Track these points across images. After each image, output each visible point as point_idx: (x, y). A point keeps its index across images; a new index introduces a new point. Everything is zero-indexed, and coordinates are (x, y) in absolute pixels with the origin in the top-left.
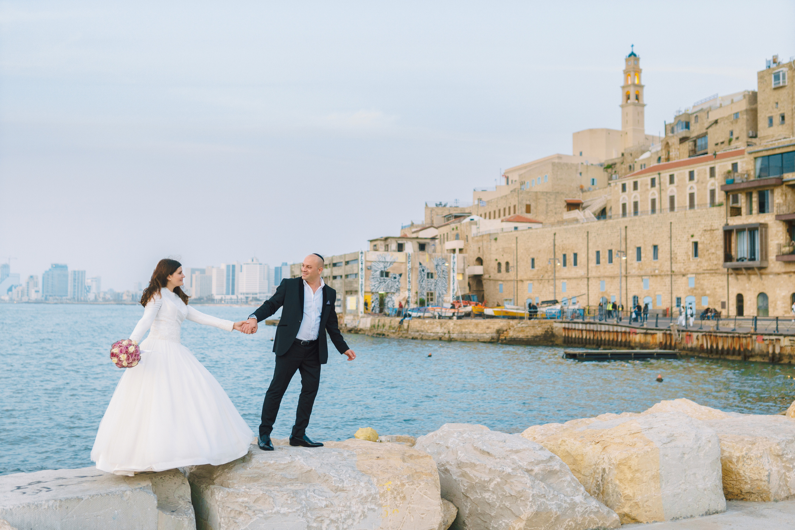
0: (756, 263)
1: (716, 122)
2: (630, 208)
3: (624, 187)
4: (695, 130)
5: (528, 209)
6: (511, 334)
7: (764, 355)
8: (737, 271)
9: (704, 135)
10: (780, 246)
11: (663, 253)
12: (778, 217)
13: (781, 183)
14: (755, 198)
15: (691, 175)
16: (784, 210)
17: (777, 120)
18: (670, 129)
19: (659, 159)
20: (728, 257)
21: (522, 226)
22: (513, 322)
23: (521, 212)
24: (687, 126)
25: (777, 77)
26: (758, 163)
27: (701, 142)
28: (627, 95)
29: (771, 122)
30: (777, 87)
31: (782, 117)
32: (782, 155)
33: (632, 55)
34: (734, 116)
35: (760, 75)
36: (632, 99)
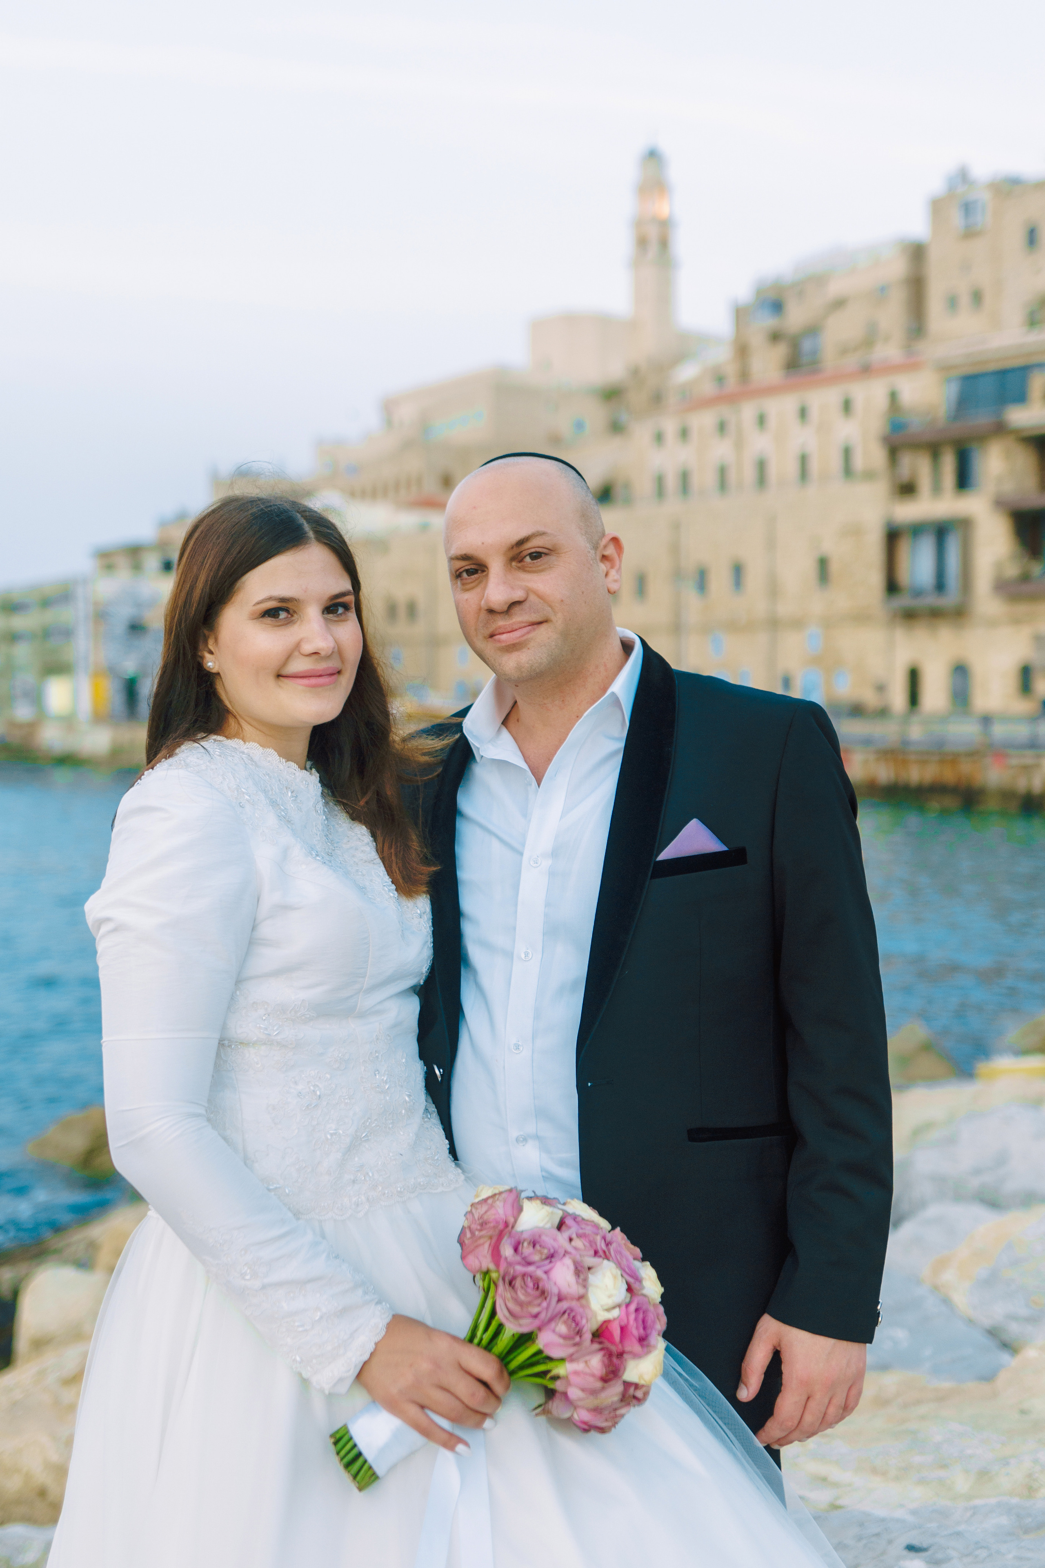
0: (950, 599)
1: (839, 304)
2: (671, 483)
3: (659, 438)
4: (797, 316)
5: (446, 481)
7: (1007, 795)
8: (910, 616)
9: (813, 330)
10: (999, 566)
11: (754, 579)
12: (1000, 503)
13: (1000, 429)
14: (949, 464)
15: (803, 413)
16: (1009, 488)
17: (965, 300)
18: (741, 314)
19: (720, 379)
20: (892, 586)
23: (431, 487)
24: (777, 307)
25: (968, 208)
26: (952, 391)
27: (807, 345)
28: (642, 242)
29: (952, 303)
30: (970, 233)
31: (977, 297)
32: (1002, 374)
33: (653, 156)
34: (881, 293)
35: (937, 207)
36: (653, 249)
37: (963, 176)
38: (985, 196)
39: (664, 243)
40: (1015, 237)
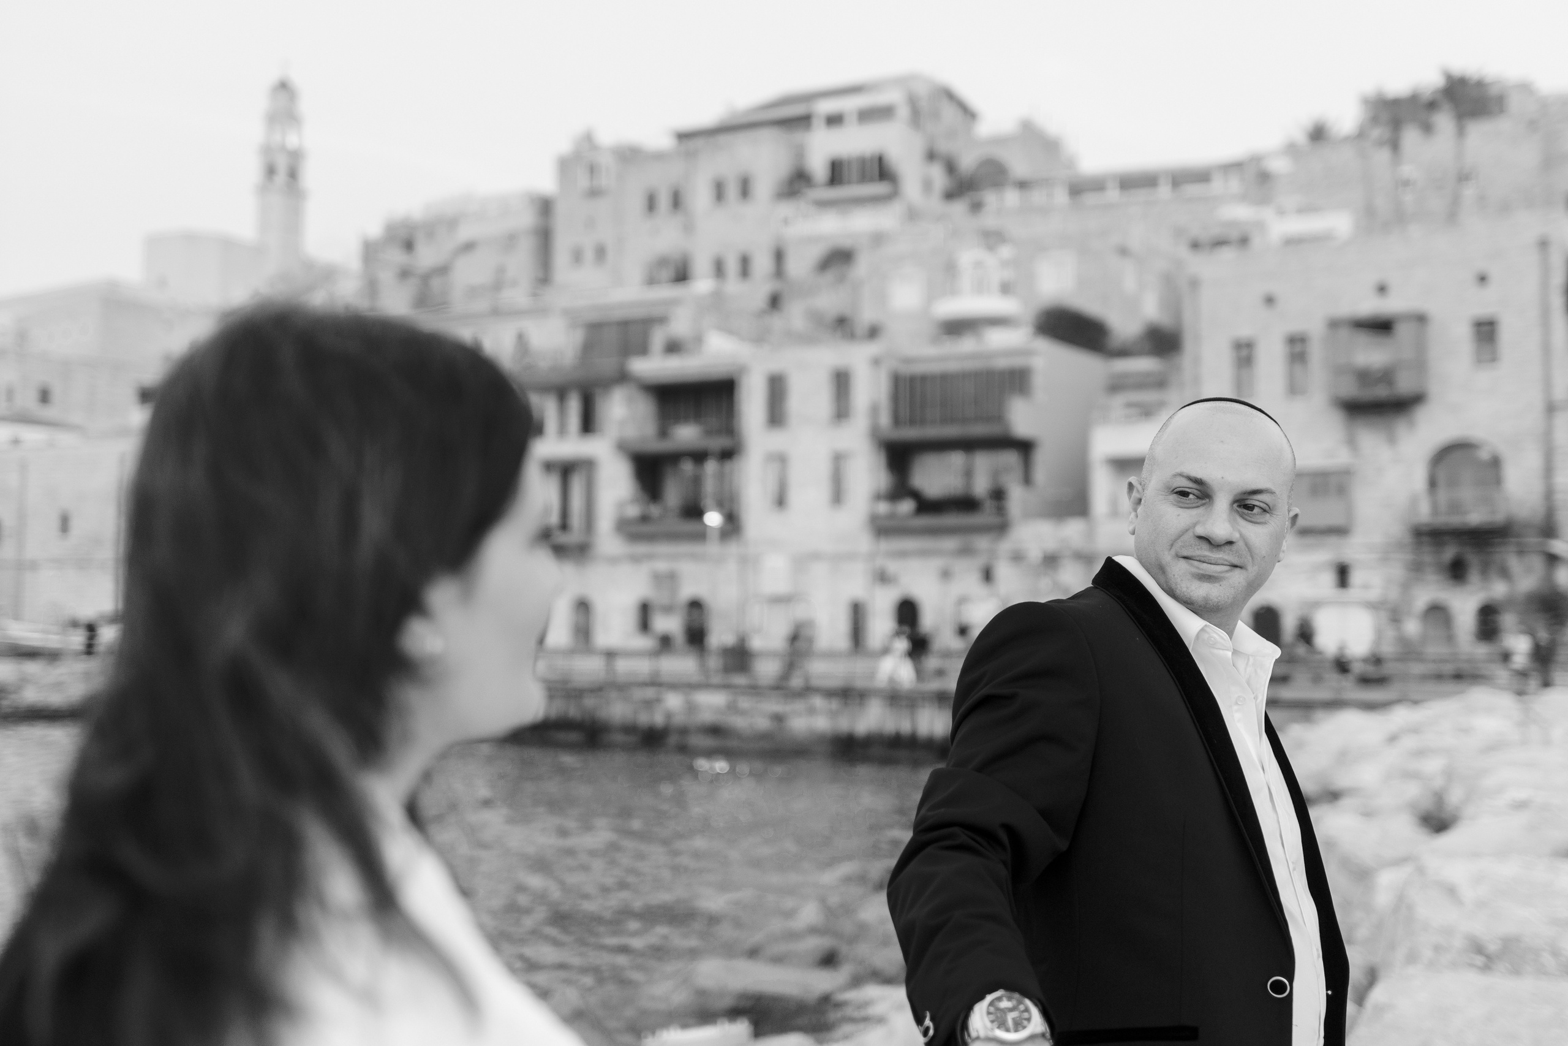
0: (573, 537)
1: (469, 247)
4: (427, 257)
5: (45, 396)
6: (31, 696)
7: (630, 729)
9: (443, 270)
10: (621, 505)
12: (622, 447)
13: (623, 377)
14: (574, 406)
16: (630, 433)
17: (589, 255)
18: (370, 251)
21: (31, 435)
22: (32, 668)
23: (28, 400)
24: (409, 245)
25: (592, 169)
26: (578, 337)
27: (436, 283)
28: (271, 171)
29: (577, 257)
30: (594, 193)
31: (601, 253)
32: (625, 324)
33: (284, 87)
34: (510, 241)
35: (565, 166)
36: (281, 178)
37: (588, 140)
38: (606, 161)
39: (293, 174)
40: (635, 202)
